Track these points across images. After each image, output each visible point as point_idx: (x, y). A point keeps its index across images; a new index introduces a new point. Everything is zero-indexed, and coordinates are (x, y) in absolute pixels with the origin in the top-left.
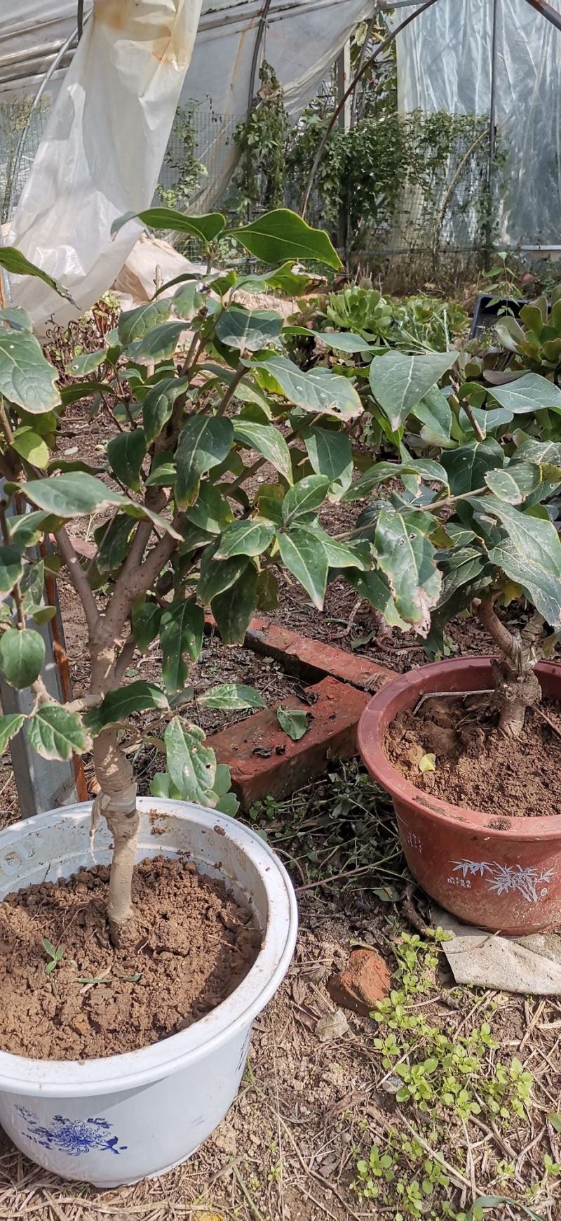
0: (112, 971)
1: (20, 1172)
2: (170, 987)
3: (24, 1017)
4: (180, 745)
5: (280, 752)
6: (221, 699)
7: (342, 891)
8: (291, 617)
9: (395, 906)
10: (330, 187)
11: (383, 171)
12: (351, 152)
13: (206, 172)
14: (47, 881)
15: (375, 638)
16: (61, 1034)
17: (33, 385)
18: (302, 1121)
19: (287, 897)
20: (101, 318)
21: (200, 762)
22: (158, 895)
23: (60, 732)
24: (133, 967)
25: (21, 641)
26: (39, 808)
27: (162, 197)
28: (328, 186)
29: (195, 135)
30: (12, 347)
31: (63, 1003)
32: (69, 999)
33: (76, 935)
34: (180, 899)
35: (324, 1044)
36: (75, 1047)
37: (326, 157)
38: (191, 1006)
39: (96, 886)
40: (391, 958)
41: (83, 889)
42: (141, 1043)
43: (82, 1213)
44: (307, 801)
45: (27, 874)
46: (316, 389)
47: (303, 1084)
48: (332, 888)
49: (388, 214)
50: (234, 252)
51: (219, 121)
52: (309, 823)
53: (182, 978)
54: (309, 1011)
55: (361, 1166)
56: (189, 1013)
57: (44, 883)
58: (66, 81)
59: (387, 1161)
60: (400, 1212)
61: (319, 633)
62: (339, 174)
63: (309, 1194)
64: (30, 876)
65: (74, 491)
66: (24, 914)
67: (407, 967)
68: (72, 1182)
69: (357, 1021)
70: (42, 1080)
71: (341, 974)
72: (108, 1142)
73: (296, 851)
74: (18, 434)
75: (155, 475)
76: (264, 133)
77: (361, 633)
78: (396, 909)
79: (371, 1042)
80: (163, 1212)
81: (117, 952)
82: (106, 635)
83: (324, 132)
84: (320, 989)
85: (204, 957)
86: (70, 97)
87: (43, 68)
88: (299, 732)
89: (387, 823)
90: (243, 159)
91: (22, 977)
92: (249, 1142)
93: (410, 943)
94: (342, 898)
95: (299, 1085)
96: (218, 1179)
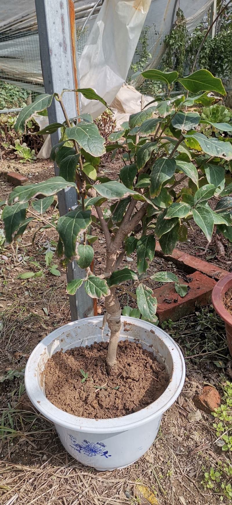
0: (107, 384)
1: (67, 460)
2: (131, 393)
3: (73, 399)
4: (142, 296)
5: (175, 301)
6: (160, 278)
7: (200, 361)
8: (180, 245)
9: (223, 369)
10: (204, 61)
11: (228, 54)
12: (214, 46)
13: (151, 57)
14: (82, 346)
15: (217, 256)
16: (87, 407)
17: (95, 145)
18: (181, 454)
19: (181, 362)
20: (105, 119)
21: (151, 303)
22: (126, 356)
23: (98, 287)
24: (116, 384)
25: (85, 250)
26: (79, 317)
27: (132, 67)
28: (203, 61)
29: (147, 41)
30: (87, 130)
31: (88, 395)
32: (91, 394)
33: (93, 368)
34: (135, 358)
35: (191, 423)
36: (93, 413)
37: (203, 48)
38: (139, 402)
39: (101, 350)
40: (221, 391)
41: (95, 351)
42: (119, 415)
43: (91, 479)
44: (186, 323)
45: (74, 343)
46: (215, 146)
47: (182, 439)
48: (196, 360)
49: (229, 73)
50: (160, 90)
51: (158, 35)
52: (186, 332)
53: (136, 390)
54: (185, 409)
55: (206, 475)
56: (138, 404)
57: (80, 347)
58: (97, 19)
59: (218, 474)
60: (222, 496)
61: (192, 253)
62: (209, 56)
63: (183, 483)
64: (75, 344)
65: (114, 188)
66: (73, 359)
67: (228, 395)
68: (87, 467)
69: (205, 415)
70: (81, 425)
71: (199, 395)
72: (104, 453)
73: (181, 343)
74: (84, 166)
75: (139, 183)
76: (177, 39)
77: (211, 254)
78: (224, 371)
79: (211, 425)
80: (123, 483)
81: (109, 377)
82: (114, 249)
83: (203, 38)
84: (190, 401)
85: (145, 383)
86: (98, 26)
87: (86, 15)
88: (184, 294)
89: (221, 334)
90: (167, 50)
91: (72, 383)
92: (159, 460)
93: (230, 385)
94: (200, 364)
95: (180, 439)
96: (146, 473)
